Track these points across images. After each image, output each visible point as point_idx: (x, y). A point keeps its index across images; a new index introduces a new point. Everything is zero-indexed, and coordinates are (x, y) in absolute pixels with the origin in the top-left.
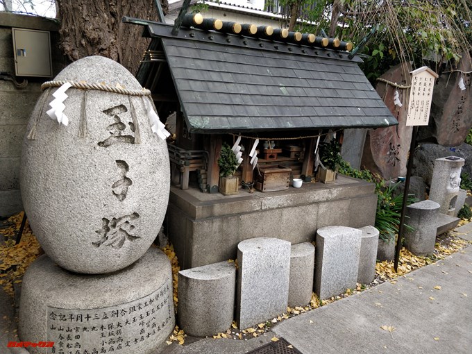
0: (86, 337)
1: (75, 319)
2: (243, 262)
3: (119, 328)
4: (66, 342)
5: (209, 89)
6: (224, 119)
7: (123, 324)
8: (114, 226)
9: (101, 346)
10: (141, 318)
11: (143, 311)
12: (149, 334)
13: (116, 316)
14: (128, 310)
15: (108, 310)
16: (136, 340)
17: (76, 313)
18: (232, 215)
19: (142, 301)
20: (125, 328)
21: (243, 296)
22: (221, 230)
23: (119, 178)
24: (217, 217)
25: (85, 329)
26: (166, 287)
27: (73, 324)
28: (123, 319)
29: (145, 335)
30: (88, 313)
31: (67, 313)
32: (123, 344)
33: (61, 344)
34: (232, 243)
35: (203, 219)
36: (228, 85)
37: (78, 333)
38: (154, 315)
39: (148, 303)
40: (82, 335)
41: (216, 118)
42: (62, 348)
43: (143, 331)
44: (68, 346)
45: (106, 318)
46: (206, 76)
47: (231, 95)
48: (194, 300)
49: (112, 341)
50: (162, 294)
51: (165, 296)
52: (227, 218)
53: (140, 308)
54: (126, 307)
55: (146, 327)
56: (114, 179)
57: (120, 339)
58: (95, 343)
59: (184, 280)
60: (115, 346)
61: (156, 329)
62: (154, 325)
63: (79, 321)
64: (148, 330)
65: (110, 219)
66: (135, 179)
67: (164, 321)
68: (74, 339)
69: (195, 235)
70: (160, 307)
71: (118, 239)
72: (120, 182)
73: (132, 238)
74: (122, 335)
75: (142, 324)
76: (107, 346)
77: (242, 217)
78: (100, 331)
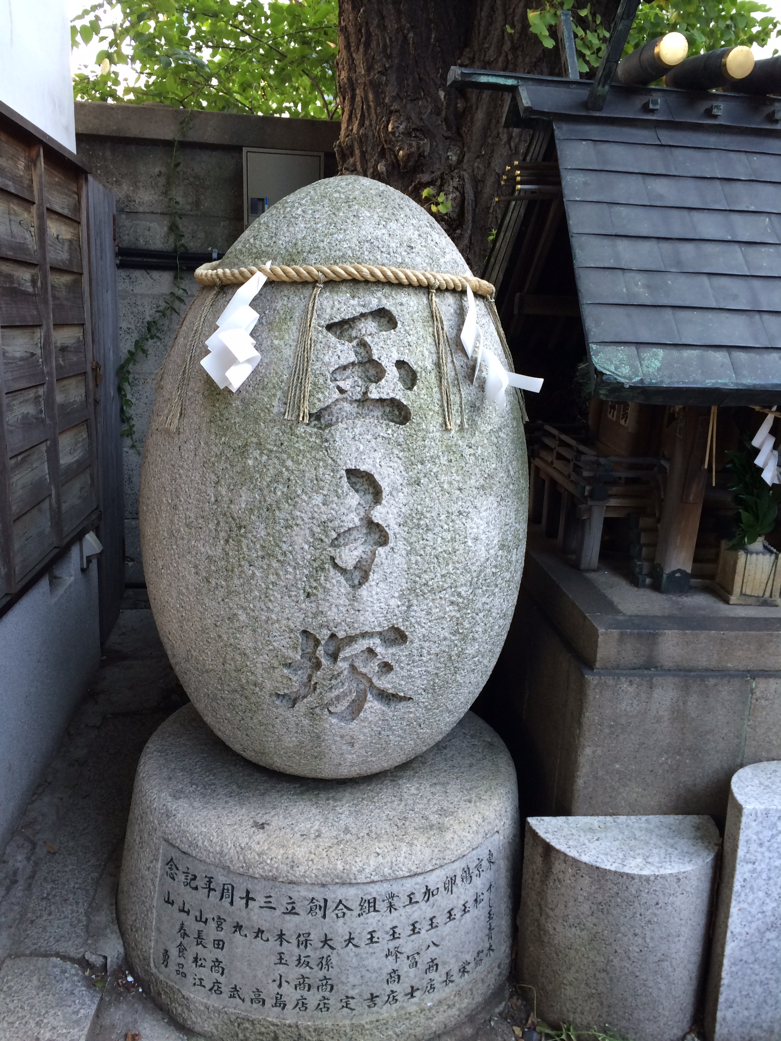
0: (239, 951)
1: (218, 894)
2: (742, 838)
3: (326, 951)
4: (194, 949)
5: (679, 263)
6: (720, 357)
7: (338, 942)
8: (334, 657)
9: (273, 988)
10: (394, 936)
11: (401, 917)
12: (413, 990)
13: (320, 914)
14: (355, 905)
15: (301, 893)
16: (373, 997)
17: (221, 879)
18: (723, 673)
19: (403, 889)
20: (344, 956)
21: (731, 948)
22: (679, 715)
23: (353, 519)
24: (669, 672)
25: (238, 927)
26: (485, 856)
27: (212, 905)
28: (340, 928)
29: (400, 988)
30: (250, 887)
31: (200, 871)
32: (334, 1001)
33: (182, 949)
34: (714, 762)
35: (616, 670)
36: (751, 250)
37: (222, 935)
38: (433, 935)
39: (418, 897)
40: (231, 942)
41: (687, 353)
42: (182, 961)
43: (395, 976)
44: (196, 960)
45: (292, 912)
46: (677, 225)
47: (756, 283)
48: (565, 918)
49: (303, 983)
50: (467, 875)
51: (479, 883)
52: (702, 679)
53: (391, 906)
54: (351, 895)
55: (406, 968)
56: (336, 523)
57: (328, 984)
58: (259, 974)
59: (540, 850)
60: (313, 998)
61: (437, 977)
62: (433, 965)
63: (226, 902)
64: (410, 976)
65: (324, 635)
66: (397, 529)
67: (469, 957)
68: (210, 946)
69: (591, 716)
70: (457, 913)
71: (345, 695)
72: (355, 533)
73: (386, 697)
74: (332, 973)
75: (395, 953)
76: (291, 994)
77: (760, 686)
78: (273, 943)
